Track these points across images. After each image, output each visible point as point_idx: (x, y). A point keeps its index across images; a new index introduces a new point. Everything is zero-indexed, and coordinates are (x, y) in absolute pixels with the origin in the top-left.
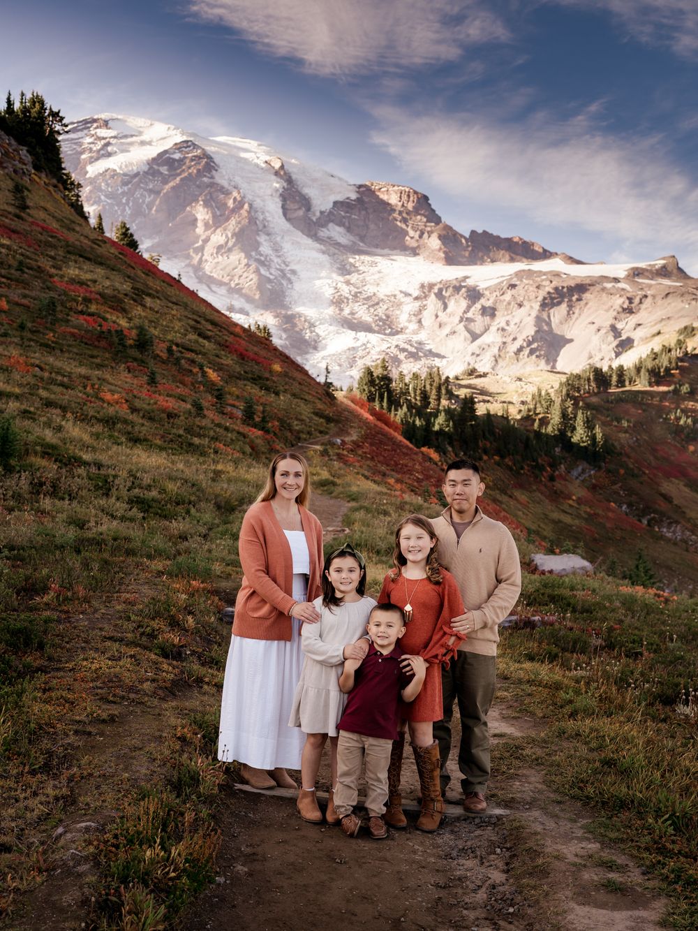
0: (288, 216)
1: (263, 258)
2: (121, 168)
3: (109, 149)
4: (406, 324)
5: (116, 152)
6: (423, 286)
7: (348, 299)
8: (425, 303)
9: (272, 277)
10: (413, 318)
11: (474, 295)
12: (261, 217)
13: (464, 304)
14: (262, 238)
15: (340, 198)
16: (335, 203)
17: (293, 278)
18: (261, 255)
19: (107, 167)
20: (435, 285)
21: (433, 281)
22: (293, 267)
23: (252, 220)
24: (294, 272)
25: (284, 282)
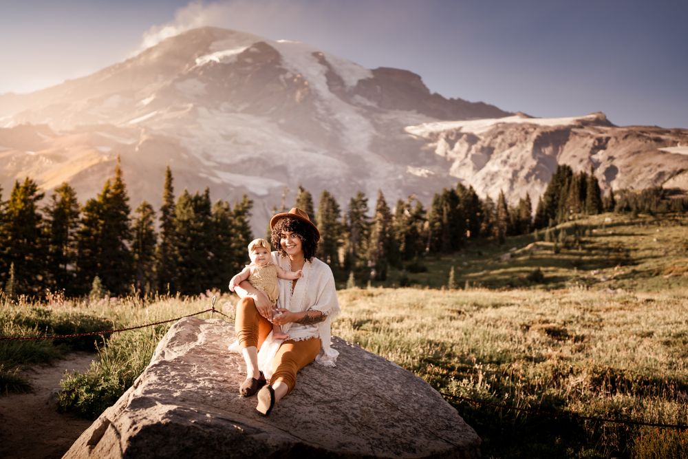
0: (331, 89)
1: (320, 116)
2: (220, 60)
3: (210, 48)
4: (425, 159)
5: (215, 50)
6: (431, 134)
8: (435, 145)
10: (429, 156)
11: (472, 139)
13: (466, 146)
14: (317, 103)
15: (362, 78)
16: (359, 81)
17: (342, 129)
18: (319, 114)
19: (210, 60)
20: (440, 133)
21: (438, 130)
23: (310, 92)
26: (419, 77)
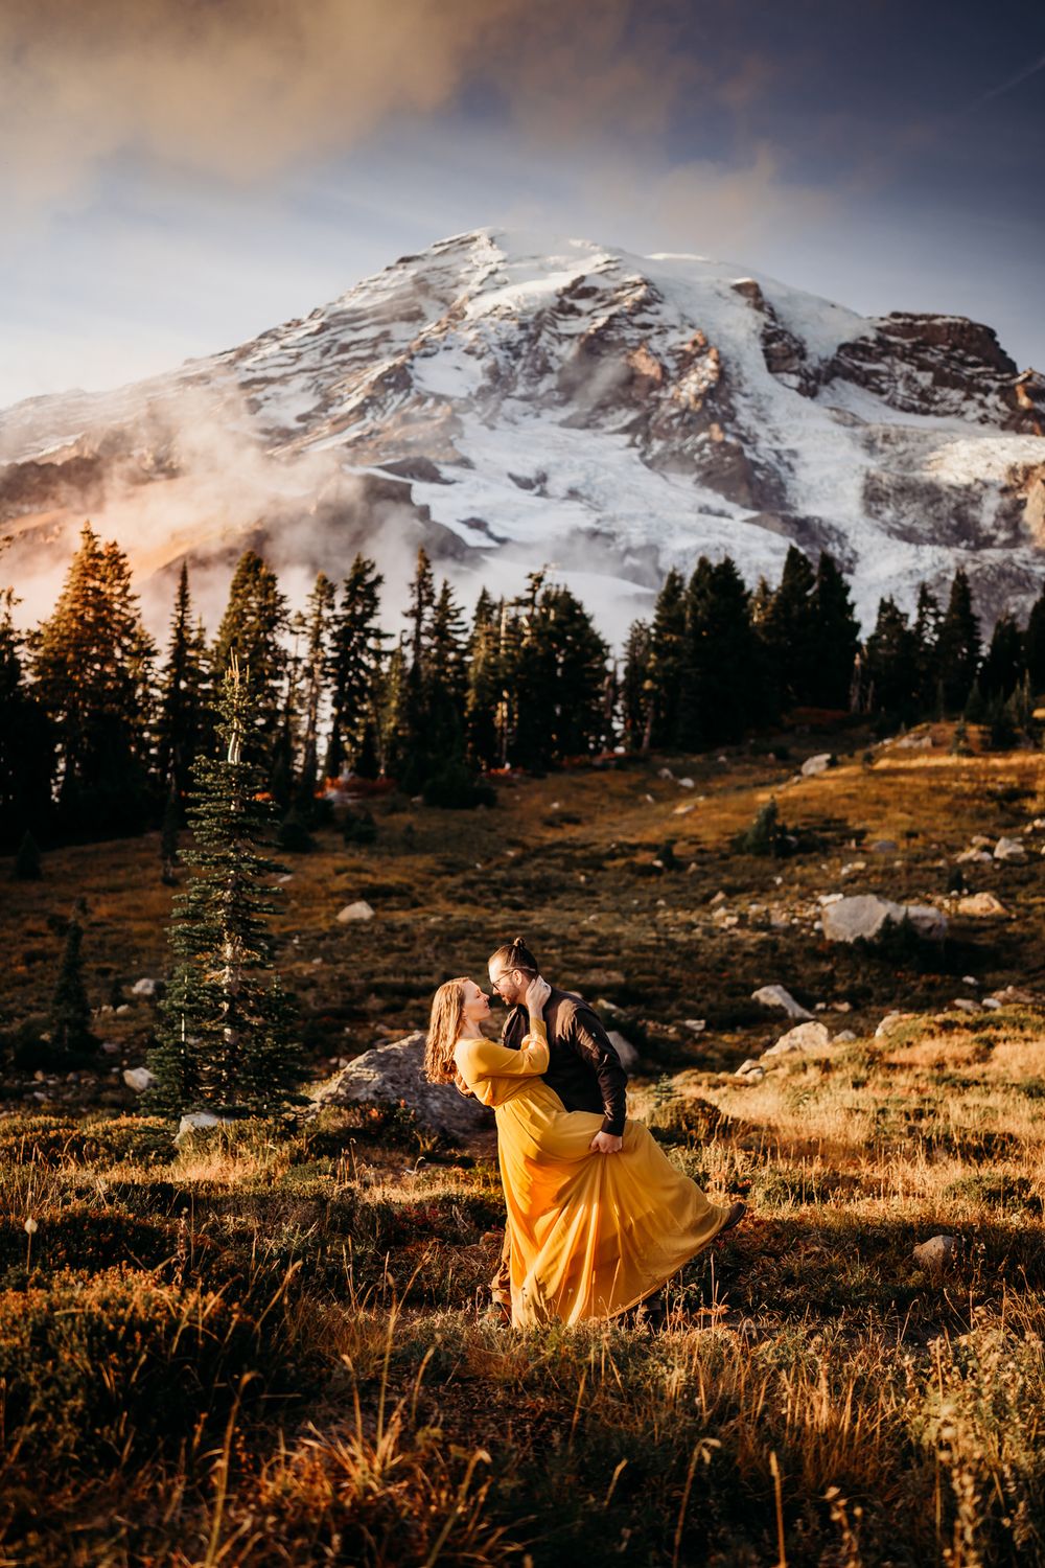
0: (774, 367)
1: (744, 433)
2: (518, 304)
3: (498, 277)
4: (993, 532)
5: (506, 283)
6: (1013, 471)
7: (888, 495)
8: (1020, 496)
9: (762, 461)
10: (1003, 523)
12: (734, 371)
14: (738, 401)
15: (850, 338)
16: (842, 347)
17: (794, 462)
18: (741, 428)
19: (496, 303)
20: (1034, 467)
21: (1032, 462)
22: (790, 444)
23: (722, 375)
24: (793, 453)
25: (783, 470)
26: (991, 333)
